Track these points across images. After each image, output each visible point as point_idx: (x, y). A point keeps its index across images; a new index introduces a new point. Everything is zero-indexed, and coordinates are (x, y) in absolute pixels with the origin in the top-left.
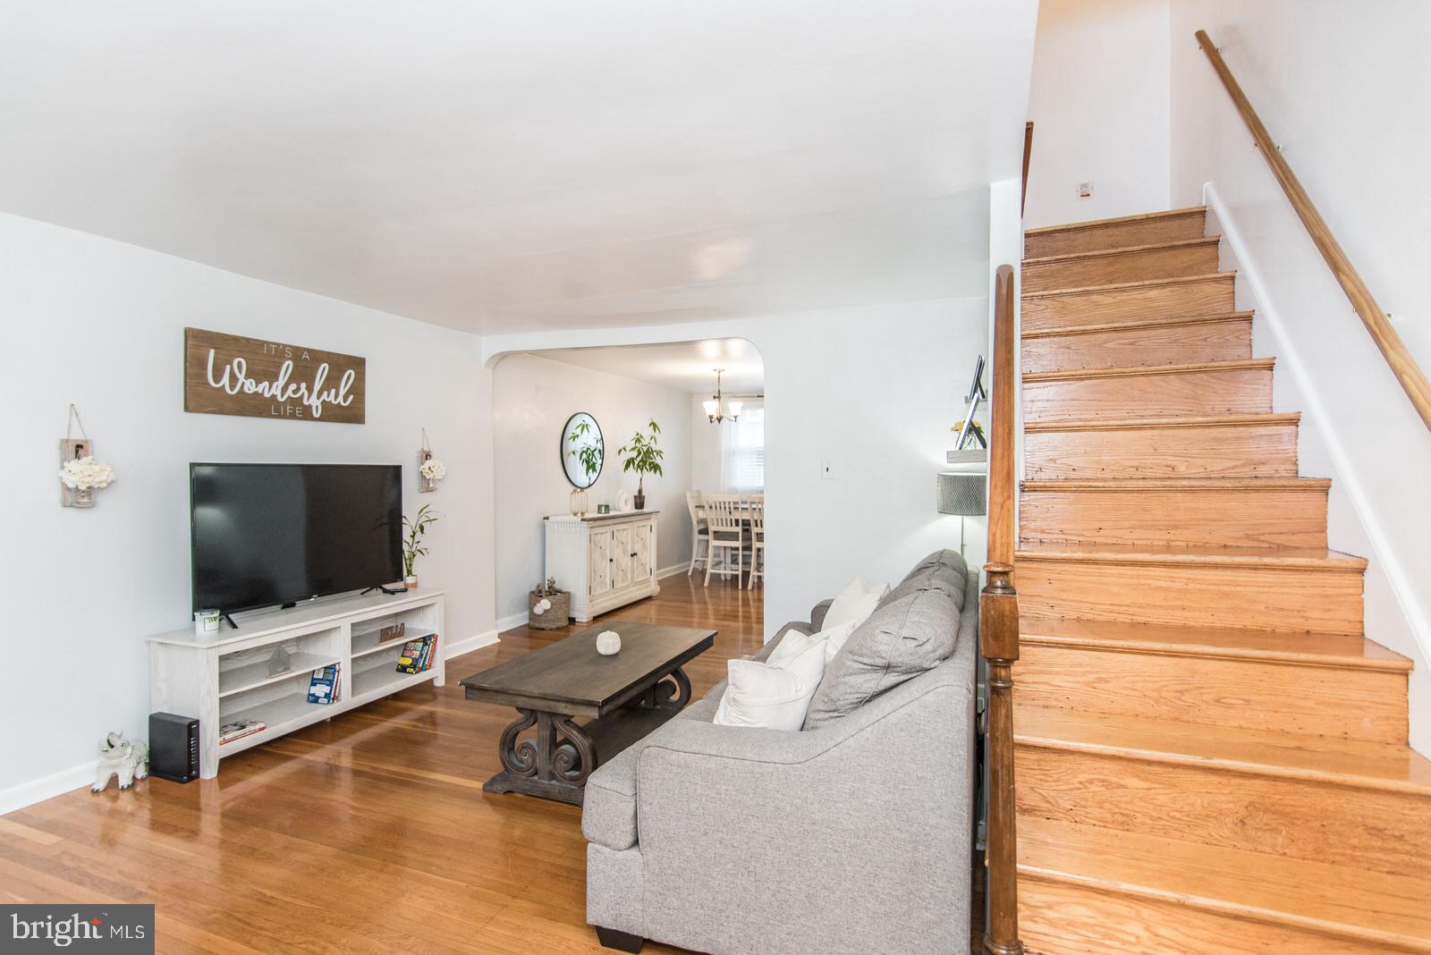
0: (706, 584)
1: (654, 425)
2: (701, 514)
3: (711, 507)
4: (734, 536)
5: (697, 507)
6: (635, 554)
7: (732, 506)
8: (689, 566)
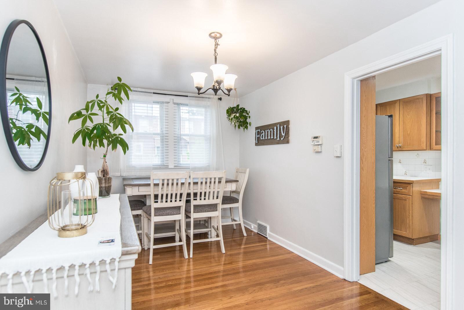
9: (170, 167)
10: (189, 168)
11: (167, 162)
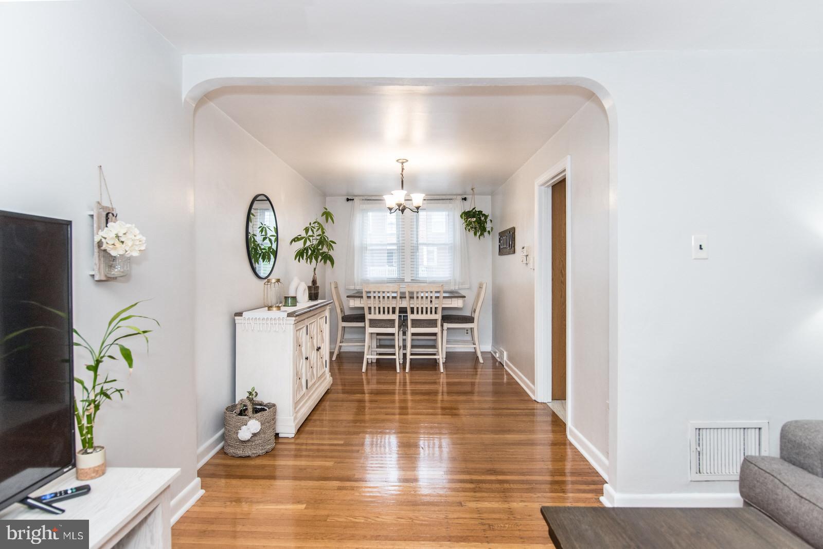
1: (327, 214)
5: (348, 297)
6: (319, 348)
9: (406, 281)
10: (426, 282)
11: (403, 275)
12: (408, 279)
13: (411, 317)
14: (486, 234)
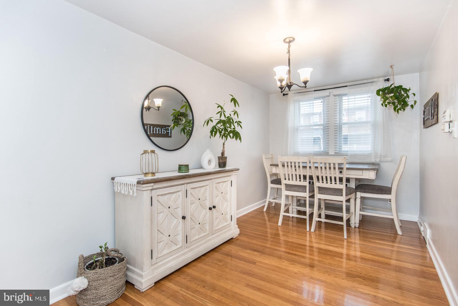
0: (280, 224)
1: (234, 100)
2: (274, 170)
3: (283, 166)
4: (302, 188)
5: (271, 165)
6: (214, 207)
7: (301, 165)
8: (265, 202)
11: (328, 149)
12: (332, 152)
13: (317, 184)
14: (408, 108)
